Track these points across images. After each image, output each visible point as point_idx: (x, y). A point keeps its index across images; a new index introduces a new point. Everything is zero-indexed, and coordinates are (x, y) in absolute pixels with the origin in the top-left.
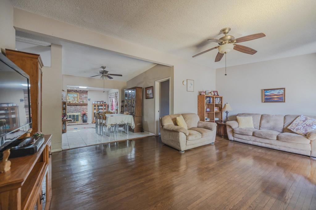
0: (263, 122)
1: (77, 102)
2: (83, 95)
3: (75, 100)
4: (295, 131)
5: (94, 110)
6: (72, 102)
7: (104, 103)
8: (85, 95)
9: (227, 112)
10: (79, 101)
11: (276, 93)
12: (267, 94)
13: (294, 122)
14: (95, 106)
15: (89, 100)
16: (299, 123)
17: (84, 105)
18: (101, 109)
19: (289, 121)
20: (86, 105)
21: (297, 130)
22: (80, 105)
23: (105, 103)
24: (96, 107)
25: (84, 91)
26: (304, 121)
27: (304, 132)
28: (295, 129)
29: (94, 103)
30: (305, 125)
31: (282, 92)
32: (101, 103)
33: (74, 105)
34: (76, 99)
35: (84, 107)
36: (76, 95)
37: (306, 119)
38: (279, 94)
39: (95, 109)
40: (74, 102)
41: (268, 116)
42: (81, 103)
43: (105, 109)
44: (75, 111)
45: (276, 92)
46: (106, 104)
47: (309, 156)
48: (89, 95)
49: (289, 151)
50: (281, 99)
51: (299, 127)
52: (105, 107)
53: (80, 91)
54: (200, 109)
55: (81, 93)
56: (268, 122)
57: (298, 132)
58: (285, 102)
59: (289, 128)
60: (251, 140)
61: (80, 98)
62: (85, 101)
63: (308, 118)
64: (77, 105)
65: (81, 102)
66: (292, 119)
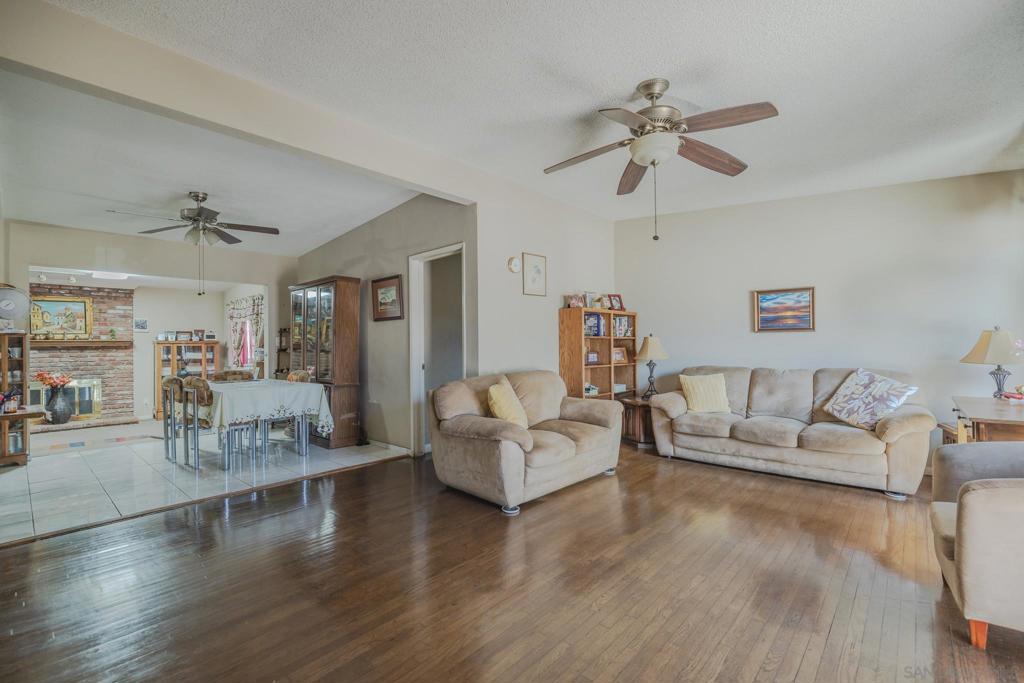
0: (758, 391)
1: (86, 336)
2: (114, 308)
3: (74, 328)
4: (843, 416)
5: (164, 366)
6: (57, 337)
7: (208, 337)
8: (120, 309)
9: (651, 365)
10: (95, 330)
11: (790, 303)
12: (765, 305)
13: (841, 391)
14: (168, 351)
15: (142, 326)
16: (853, 393)
17: (118, 348)
18: (195, 361)
19: (826, 387)
20: (128, 346)
21: (850, 412)
22: (97, 348)
23: (213, 337)
24: (174, 356)
25: (117, 290)
26: (866, 387)
27: (867, 418)
28: (845, 411)
29: (161, 338)
30: (870, 399)
31: (805, 298)
32: (195, 339)
33: (68, 349)
34: (80, 323)
35: (120, 355)
36: (78, 308)
37: (872, 381)
38: (798, 305)
39: (169, 360)
40: (72, 336)
41: (771, 372)
42: (104, 338)
43: (211, 361)
44: (75, 373)
45: (789, 300)
46: (217, 343)
47: (882, 492)
48: (140, 309)
49: (832, 479)
50: (804, 323)
51: (856, 404)
52: (210, 356)
53: (99, 290)
54: (566, 354)
55: (102, 297)
56: (770, 392)
57: (853, 419)
58: (814, 329)
59: (828, 407)
60: (724, 450)
61: (96, 320)
62: (121, 329)
63: (877, 376)
64: (82, 349)
65: (101, 333)
66: (837, 382)
